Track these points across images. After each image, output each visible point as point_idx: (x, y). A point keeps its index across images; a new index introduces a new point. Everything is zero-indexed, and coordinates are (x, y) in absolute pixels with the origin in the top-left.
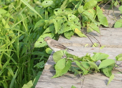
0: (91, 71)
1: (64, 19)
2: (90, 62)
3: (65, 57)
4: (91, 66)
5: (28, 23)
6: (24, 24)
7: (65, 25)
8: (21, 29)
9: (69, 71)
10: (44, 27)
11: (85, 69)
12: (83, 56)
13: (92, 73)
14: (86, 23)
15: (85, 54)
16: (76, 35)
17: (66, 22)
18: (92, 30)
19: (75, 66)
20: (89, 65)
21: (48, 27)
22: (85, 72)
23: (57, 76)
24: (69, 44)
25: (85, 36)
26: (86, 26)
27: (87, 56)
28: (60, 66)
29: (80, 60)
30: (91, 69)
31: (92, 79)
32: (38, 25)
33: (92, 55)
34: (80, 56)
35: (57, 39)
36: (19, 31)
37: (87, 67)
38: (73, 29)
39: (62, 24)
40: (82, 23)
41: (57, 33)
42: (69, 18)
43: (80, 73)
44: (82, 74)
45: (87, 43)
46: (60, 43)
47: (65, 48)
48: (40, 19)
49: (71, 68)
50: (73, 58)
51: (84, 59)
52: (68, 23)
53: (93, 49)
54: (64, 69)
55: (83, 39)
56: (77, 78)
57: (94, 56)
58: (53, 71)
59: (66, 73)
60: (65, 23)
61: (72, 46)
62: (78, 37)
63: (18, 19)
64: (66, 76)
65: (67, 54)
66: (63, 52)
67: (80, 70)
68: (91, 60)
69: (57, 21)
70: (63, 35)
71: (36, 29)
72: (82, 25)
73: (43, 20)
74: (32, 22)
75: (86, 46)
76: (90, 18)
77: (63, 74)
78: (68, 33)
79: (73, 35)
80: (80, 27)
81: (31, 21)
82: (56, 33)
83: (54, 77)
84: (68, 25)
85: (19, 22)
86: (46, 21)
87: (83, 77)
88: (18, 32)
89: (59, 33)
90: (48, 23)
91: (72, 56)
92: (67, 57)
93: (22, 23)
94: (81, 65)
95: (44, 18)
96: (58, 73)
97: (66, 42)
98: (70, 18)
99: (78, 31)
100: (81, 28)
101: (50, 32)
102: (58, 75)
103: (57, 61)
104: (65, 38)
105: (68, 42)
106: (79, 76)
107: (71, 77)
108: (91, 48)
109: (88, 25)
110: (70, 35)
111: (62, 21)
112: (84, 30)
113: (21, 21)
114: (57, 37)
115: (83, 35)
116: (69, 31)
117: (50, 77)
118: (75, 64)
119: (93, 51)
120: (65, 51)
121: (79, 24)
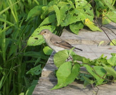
0: (108, 80)
1: (69, 5)
2: (106, 67)
3: (71, 60)
4: (108, 73)
5: (19, 11)
6: (12, 12)
7: (71, 13)
8: (9, 20)
9: (76, 80)
10: (41, 17)
11: (100, 76)
12: (96, 58)
13: (109, 83)
14: (101, 11)
15: (99, 56)
16: (87, 28)
17: (72, 9)
18: (109, 21)
19: (84, 72)
20: (104, 71)
21: (46, 16)
22: (100, 81)
23: (59, 87)
24: (77, 41)
25: (99, 29)
26: (101, 16)
27: (102, 59)
28: (64, 72)
29: (92, 64)
30: (107, 77)
31: (109, 92)
32: (32, 14)
33: (109, 57)
34: (92, 59)
35: (59, 34)
36: (6, 22)
37: (102, 74)
38: (82, 20)
39: (67, 13)
40: (95, 11)
41: (60, 26)
42: (77, 4)
43: (92, 82)
44: (94, 84)
45: (102, 40)
46: (64, 39)
47: (70, 47)
48: (36, 4)
49: (80, 75)
50: (82, 61)
51: (97, 63)
52: (76, 11)
53: (110, 49)
54: (69, 77)
55: (97, 34)
56: (87, 90)
57: (112, 59)
58: (54, 80)
59: (71, 82)
60: (70, 11)
61: (81, 43)
62: (89, 32)
63: (5, 5)
64: (72, 86)
65: (74, 56)
66: (68, 53)
67: (92, 78)
68: (107, 64)
69: (59, 8)
70: (68, 28)
71: (30, 19)
72: (95, 14)
73: (40, 7)
74: (24, 9)
75: (100, 44)
76: (107, 4)
77: (67, 83)
78: (75, 26)
79: (82, 28)
80: (92, 17)
81: (22, 8)
82: (58, 25)
83: (55, 87)
84: (75, 15)
85: (6, 10)
86: (43, 8)
87: (96, 88)
88: (3, 23)
89: (62, 26)
90: (47, 11)
91: (80, 59)
92: (74, 60)
93: (9, 10)
94: (94, 72)
95: (41, 4)
96: (61, 82)
97: (72, 38)
98: (79, 4)
99: (89, 22)
100: (94, 19)
101: (50, 24)
102: (61, 86)
103: (59, 65)
104: (71, 32)
105: (75, 38)
106: (90, 87)
107: (79, 89)
108: (108, 47)
109: (104, 14)
110: (78, 28)
111: (67, 8)
112: (99, 21)
113: (8, 8)
114: (59, 30)
115: (97, 28)
116: (77, 23)
117: (49, 87)
118: (85, 70)
119: (111, 51)
120: (71, 51)
121: (92, 12)
